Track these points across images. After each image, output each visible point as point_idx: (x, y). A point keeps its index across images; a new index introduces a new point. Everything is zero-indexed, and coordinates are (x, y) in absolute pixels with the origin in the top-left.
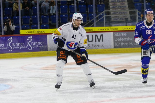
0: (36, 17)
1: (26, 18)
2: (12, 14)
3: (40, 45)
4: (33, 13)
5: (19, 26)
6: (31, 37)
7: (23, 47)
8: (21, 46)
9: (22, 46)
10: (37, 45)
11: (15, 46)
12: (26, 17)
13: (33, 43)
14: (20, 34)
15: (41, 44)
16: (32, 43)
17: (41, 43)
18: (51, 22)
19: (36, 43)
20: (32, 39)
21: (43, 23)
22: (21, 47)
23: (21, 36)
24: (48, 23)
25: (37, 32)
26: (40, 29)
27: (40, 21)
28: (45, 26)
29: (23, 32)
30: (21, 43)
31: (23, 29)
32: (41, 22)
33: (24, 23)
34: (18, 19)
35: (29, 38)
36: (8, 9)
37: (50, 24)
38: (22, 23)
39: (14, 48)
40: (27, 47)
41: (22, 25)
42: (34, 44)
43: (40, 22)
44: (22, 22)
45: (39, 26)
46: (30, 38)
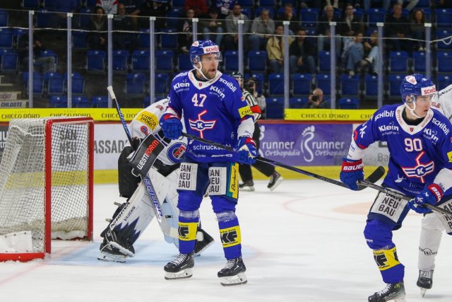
0: (326, 76)
1: (302, 80)
2: (266, 67)
3: (335, 150)
4: (320, 68)
5: (283, 97)
6: (313, 128)
7: (290, 154)
8: (285, 150)
9: (290, 149)
10: (325, 149)
11: (271, 150)
12: (302, 76)
13: (315, 145)
14: (286, 119)
15: (338, 146)
16: (314, 143)
17: (338, 143)
18: (365, 92)
19: (325, 145)
20: (314, 132)
21: (344, 93)
22: (284, 154)
23: (287, 125)
24: (357, 94)
25: (328, 116)
26: (337, 107)
27: (337, 88)
28: (349, 100)
29: (292, 114)
30: (287, 143)
31: (292, 106)
32: (340, 92)
33: (295, 93)
34: (282, 80)
35: (308, 131)
36: (258, 53)
37: (362, 96)
38: (292, 91)
39: (268, 153)
40: (301, 153)
41: (291, 96)
42: (319, 146)
43: (338, 92)
44: (290, 88)
45: (333, 100)
46: (310, 131)
